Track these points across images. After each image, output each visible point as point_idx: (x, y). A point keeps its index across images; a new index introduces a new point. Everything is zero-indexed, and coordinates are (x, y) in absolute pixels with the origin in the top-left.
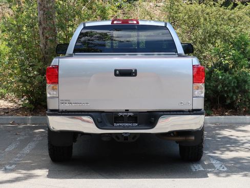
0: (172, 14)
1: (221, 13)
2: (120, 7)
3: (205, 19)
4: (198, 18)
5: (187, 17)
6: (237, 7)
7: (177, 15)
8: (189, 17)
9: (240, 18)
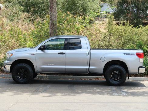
0: (109, 31)
1: (132, 31)
2: (85, 26)
3: (125, 33)
4: (122, 32)
5: (116, 32)
6: (140, 27)
7: (112, 31)
8: (117, 32)
9: (141, 33)
